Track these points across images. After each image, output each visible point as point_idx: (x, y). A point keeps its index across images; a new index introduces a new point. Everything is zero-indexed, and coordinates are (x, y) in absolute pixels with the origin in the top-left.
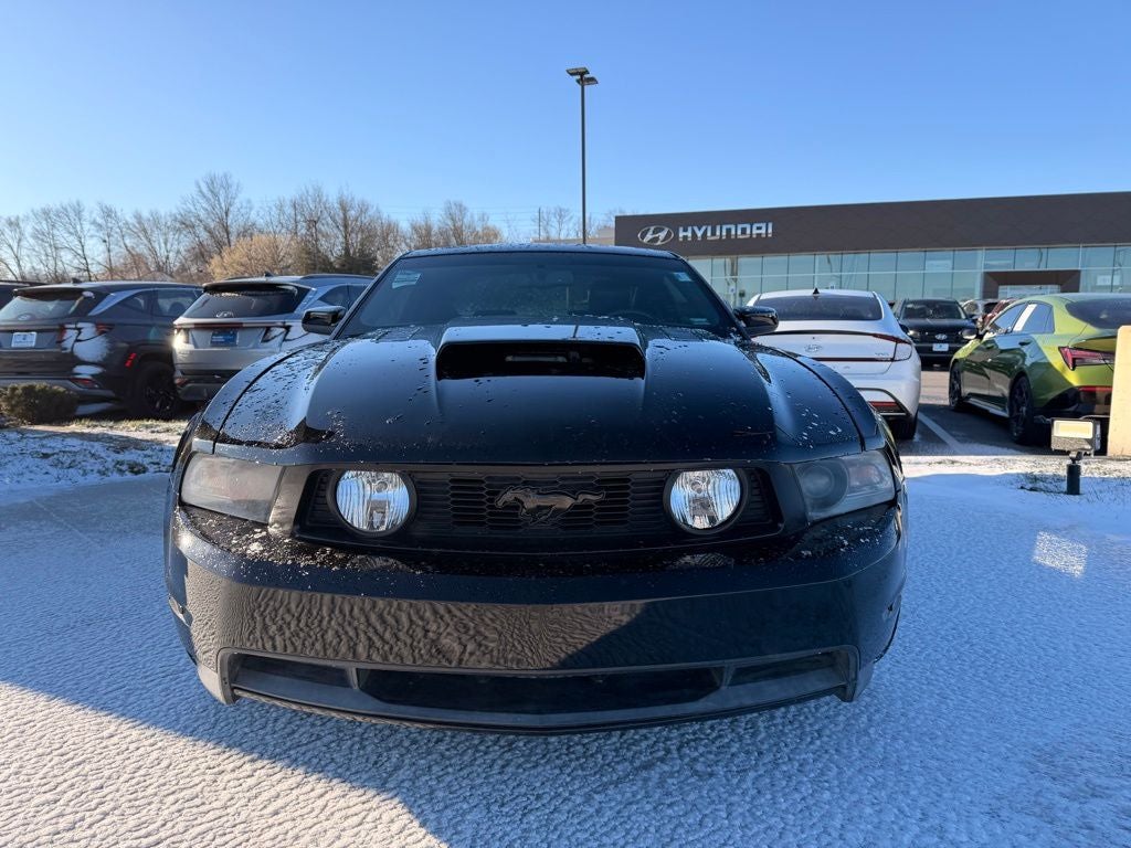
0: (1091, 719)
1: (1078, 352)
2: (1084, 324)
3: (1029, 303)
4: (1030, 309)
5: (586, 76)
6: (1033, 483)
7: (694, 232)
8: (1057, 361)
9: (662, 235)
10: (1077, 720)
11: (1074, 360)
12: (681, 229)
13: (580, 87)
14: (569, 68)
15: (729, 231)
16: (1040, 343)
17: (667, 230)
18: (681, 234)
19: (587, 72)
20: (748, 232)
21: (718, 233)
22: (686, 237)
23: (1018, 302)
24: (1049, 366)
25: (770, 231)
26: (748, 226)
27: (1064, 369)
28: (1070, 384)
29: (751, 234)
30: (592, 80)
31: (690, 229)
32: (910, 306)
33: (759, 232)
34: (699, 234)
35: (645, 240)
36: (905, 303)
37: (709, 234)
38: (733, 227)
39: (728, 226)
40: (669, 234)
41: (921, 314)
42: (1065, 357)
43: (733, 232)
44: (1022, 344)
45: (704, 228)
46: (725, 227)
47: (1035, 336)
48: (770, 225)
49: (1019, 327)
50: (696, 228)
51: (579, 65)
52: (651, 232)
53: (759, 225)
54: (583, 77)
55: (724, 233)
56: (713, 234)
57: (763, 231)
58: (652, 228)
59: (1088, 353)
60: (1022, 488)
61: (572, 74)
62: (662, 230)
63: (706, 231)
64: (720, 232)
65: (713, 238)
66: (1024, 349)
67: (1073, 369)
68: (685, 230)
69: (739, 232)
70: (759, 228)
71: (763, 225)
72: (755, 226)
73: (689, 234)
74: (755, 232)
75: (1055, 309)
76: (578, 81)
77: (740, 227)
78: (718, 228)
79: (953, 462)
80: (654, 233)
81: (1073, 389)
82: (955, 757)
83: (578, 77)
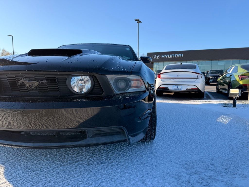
0: (207, 155)
1: (242, 76)
2: (244, 70)
3: (233, 66)
4: (233, 67)
5: (139, 21)
6: (225, 105)
7: (165, 56)
8: (237, 79)
9: (158, 57)
10: (203, 155)
11: (241, 78)
12: (162, 55)
13: (138, 23)
14: (135, 19)
15: (173, 56)
16: (234, 75)
17: (159, 56)
18: (162, 57)
19: (139, 20)
20: (177, 56)
21: (170, 56)
22: (163, 57)
23: (231, 66)
24: (236, 80)
25: (182, 56)
26: (177, 55)
27: (239, 81)
28: (240, 84)
29: (178, 56)
30: (140, 22)
31: (164, 55)
32: (212, 71)
33: (180, 56)
34: (166, 57)
35: (154, 58)
36: (211, 71)
37: (168, 57)
38: (174, 55)
39: (173, 55)
40: (159, 57)
41: (215, 73)
42: (239, 78)
43: (174, 56)
44: (230, 75)
45: (167, 55)
46: (172, 55)
47: (233, 74)
48: (182, 55)
49: (230, 72)
50: (165, 55)
51: (137, 19)
52: (155, 56)
53: (180, 54)
54: (138, 21)
55: (172, 56)
56: (169, 56)
57: (181, 56)
58: (156, 55)
59: (245, 77)
60: (222, 106)
61: (136, 21)
62: (158, 56)
63: (168, 56)
64: (171, 56)
65: (169, 57)
66: (231, 76)
67: (241, 80)
68: (163, 56)
69: (175, 56)
70: (180, 55)
71: (181, 55)
72: (179, 55)
73: (164, 57)
74: (179, 56)
75: (238, 67)
76: (137, 22)
77: (175, 55)
78: (171, 55)
79: (209, 102)
80: (156, 56)
81: (241, 85)
82: (163, 163)
83: (137, 21)
